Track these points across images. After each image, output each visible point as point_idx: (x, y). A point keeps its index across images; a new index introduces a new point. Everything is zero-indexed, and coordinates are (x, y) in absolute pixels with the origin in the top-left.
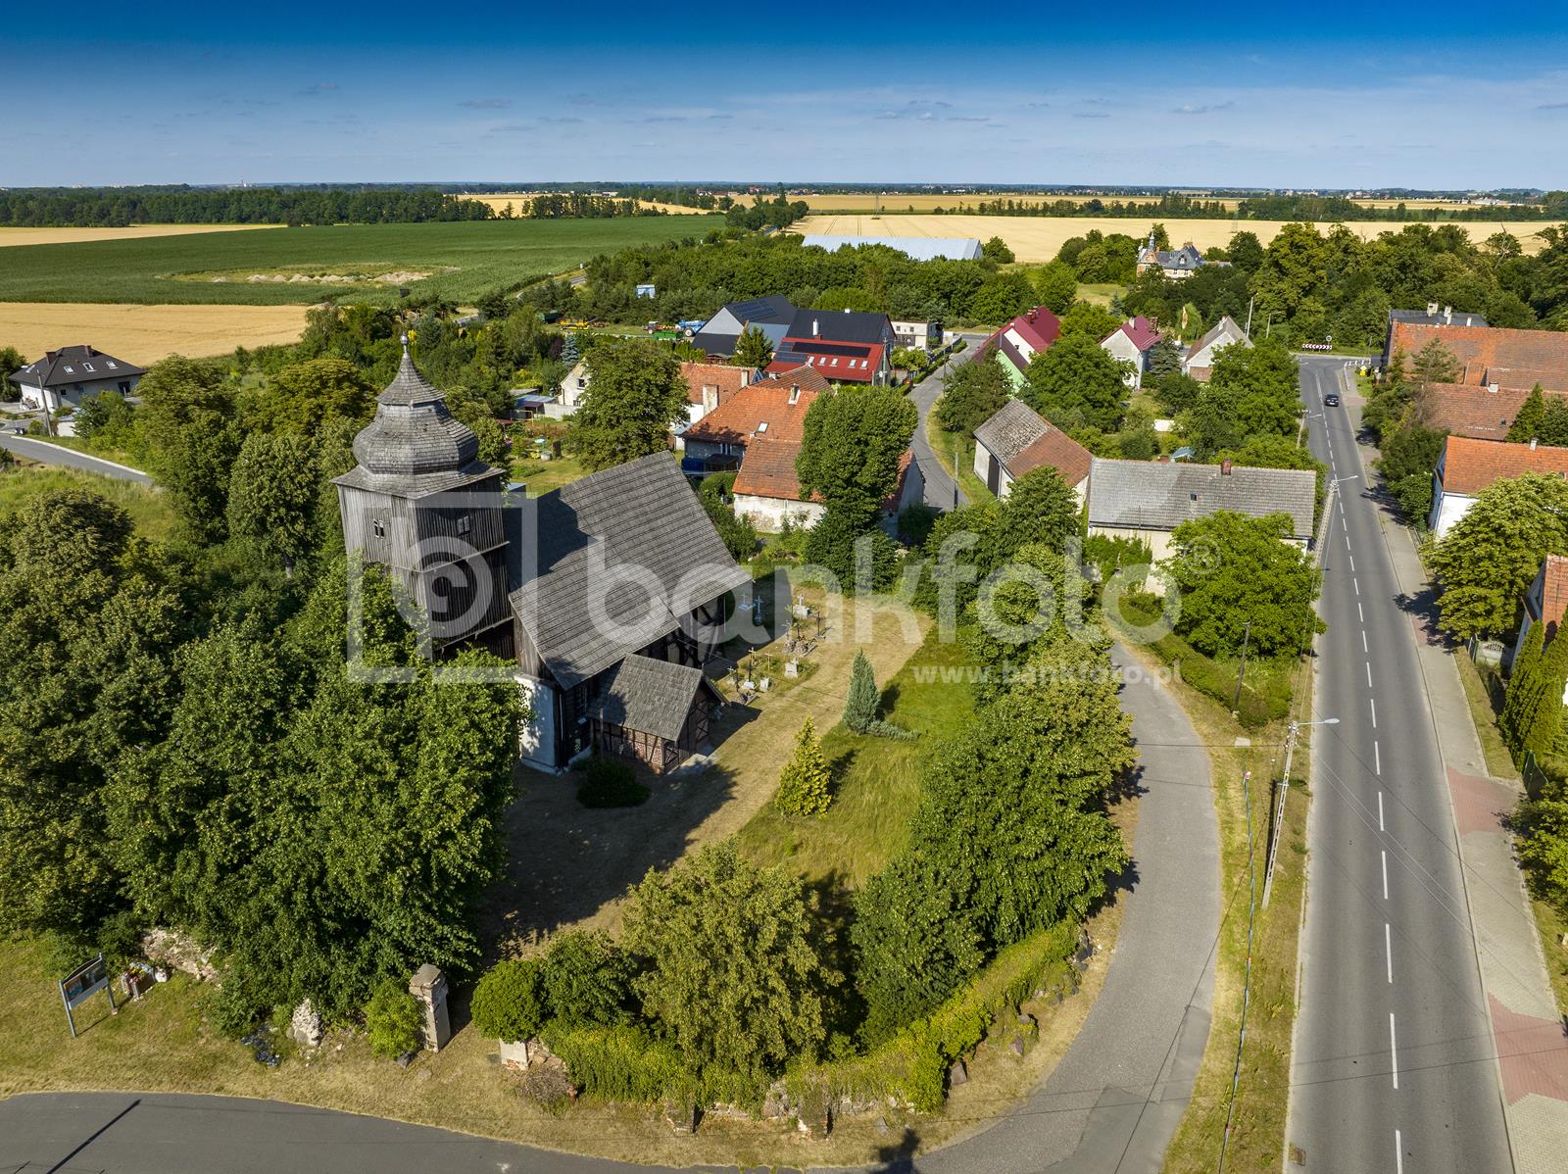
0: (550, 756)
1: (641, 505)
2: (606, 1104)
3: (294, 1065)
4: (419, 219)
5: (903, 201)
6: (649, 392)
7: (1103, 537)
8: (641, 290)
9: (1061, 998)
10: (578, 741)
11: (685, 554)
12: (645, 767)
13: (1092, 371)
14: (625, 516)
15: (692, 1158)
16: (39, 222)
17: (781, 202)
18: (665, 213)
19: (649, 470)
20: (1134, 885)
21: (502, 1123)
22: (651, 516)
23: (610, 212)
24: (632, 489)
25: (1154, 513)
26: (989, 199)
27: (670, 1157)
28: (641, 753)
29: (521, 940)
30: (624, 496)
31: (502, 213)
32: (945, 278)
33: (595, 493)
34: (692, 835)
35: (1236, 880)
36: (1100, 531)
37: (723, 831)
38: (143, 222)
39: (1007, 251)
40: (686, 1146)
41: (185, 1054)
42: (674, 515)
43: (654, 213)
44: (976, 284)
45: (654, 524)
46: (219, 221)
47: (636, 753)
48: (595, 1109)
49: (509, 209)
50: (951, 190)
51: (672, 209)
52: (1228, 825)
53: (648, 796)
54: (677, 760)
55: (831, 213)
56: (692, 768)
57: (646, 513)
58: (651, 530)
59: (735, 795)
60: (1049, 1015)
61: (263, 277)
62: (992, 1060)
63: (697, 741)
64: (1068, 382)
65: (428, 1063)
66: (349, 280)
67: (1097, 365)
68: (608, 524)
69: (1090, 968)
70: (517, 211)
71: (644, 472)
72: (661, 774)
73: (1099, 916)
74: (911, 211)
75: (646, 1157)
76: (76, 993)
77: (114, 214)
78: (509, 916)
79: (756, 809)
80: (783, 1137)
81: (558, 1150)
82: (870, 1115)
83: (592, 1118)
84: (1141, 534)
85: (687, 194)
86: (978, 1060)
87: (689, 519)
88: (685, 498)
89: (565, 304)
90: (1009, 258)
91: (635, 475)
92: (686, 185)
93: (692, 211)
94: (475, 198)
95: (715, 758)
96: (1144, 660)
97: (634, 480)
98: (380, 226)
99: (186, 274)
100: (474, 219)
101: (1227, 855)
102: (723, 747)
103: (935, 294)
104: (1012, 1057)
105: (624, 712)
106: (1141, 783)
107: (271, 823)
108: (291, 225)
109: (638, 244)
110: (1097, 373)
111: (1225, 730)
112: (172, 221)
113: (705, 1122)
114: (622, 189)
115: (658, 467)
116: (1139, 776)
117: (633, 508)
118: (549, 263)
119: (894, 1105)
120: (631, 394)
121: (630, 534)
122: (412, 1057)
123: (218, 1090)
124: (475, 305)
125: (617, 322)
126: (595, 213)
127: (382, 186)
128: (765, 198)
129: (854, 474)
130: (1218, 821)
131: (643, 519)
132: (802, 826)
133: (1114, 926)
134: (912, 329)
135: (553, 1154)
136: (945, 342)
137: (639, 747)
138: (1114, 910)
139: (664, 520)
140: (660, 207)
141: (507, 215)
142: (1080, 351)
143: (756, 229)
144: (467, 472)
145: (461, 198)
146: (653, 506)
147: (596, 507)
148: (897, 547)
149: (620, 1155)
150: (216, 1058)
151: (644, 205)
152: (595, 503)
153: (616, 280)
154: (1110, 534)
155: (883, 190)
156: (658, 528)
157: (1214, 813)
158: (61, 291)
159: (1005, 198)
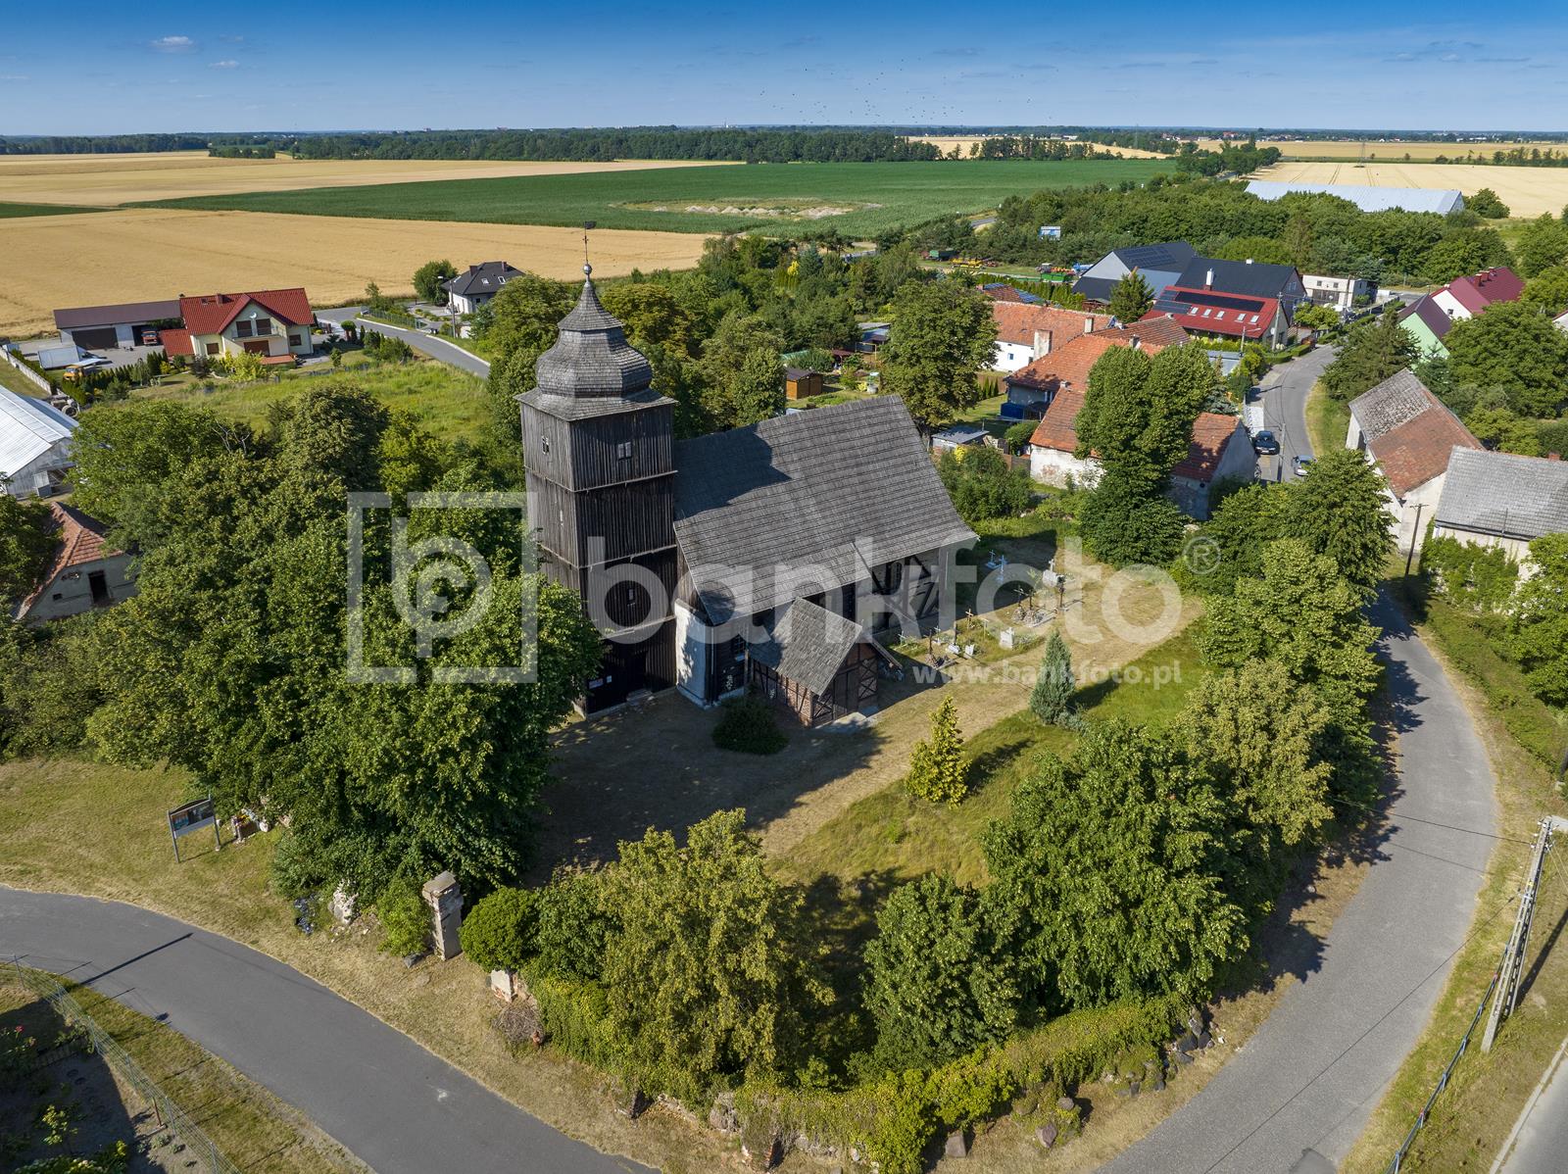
0: (700, 689)
1: (852, 448)
2: (565, 1061)
3: (323, 937)
4: (868, 159)
5: (1399, 149)
6: (953, 333)
7: (1453, 540)
8: (1046, 231)
9: (1136, 1090)
10: (730, 678)
11: (896, 503)
12: (794, 716)
13: (1530, 345)
14: (830, 457)
15: (621, 1146)
16: (544, 157)
17: (1250, 148)
18: (1120, 156)
19: (870, 413)
20: (1310, 973)
21: (464, 1049)
22: (862, 460)
23: (1061, 155)
24: (844, 431)
25: (1525, 519)
26: (1507, 148)
27: (599, 1137)
28: (793, 701)
29: (579, 867)
30: (833, 437)
31: (949, 154)
32: (1393, 231)
33: (800, 431)
34: (803, 799)
35: (1460, 1002)
36: (1449, 533)
37: (838, 800)
38: (626, 158)
39: (1499, 204)
40: (621, 1131)
41: (247, 903)
42: (891, 462)
43: (1108, 157)
44: (1433, 240)
45: (864, 469)
46: (690, 158)
47: (788, 700)
48: (554, 1063)
49: (958, 150)
50: (1467, 138)
51: (1128, 153)
52: (1484, 928)
53: (782, 747)
54: (829, 715)
55: (1308, 160)
56: (844, 726)
57: (857, 456)
58: (860, 474)
59: (872, 764)
60: (1112, 1107)
61: (698, 208)
62: (1010, 1141)
63: (860, 699)
64: (1495, 355)
65: (431, 969)
66: (774, 214)
67: (1536, 338)
68: (807, 463)
69: (1196, 1063)
70: (965, 153)
71: (863, 414)
72: (808, 728)
73: (1240, 1001)
74: (1407, 160)
75: (577, 1130)
76: (182, 825)
77: (602, 151)
78: (581, 841)
79: (886, 784)
80: (724, 1155)
81: (500, 1094)
82: (830, 1161)
83: (546, 1072)
84: (1505, 544)
85: (1151, 139)
86: (994, 1136)
87: (909, 467)
88: (911, 445)
89: (961, 243)
90: (1501, 212)
91: (852, 417)
92: (1155, 130)
93: (1148, 155)
94: (926, 140)
95: (874, 721)
96: (1465, 696)
97: (849, 421)
98: (831, 164)
99: (637, 202)
100: (922, 159)
101: (1466, 965)
102: (890, 711)
103: (1378, 249)
104: (1035, 1145)
105: (780, 656)
106: (1384, 848)
107: (321, 707)
108: (750, 163)
109: (1059, 187)
110: (1536, 348)
111: (1540, 804)
112: (650, 157)
113: (652, 1112)
114: (1085, 133)
115: (882, 410)
116: (1386, 838)
117: (842, 450)
118: (971, 203)
119: (856, 1159)
120: (932, 334)
121: (833, 476)
122: (417, 960)
123: (253, 943)
124: (874, 240)
125: (1012, 262)
126: (1044, 156)
127: (847, 128)
128: (1233, 144)
129: (1133, 437)
130: (1473, 917)
131: (852, 462)
132: (925, 812)
133: (1256, 1019)
134: (1336, 285)
135: (493, 1096)
136: (1379, 302)
137: (791, 695)
138: (1266, 998)
139: (878, 466)
140: (1114, 150)
141: (954, 156)
142: (1516, 320)
143: (1212, 174)
144: (632, 400)
145: (913, 139)
146: (866, 450)
147: (797, 445)
148: (1186, 522)
149: (553, 1118)
150: (268, 913)
151: (1099, 148)
152: (797, 441)
153: (1024, 221)
154: (1463, 538)
155: (1382, 136)
156: (869, 472)
157: (1472, 907)
158: (528, 215)
159: (1529, 147)
